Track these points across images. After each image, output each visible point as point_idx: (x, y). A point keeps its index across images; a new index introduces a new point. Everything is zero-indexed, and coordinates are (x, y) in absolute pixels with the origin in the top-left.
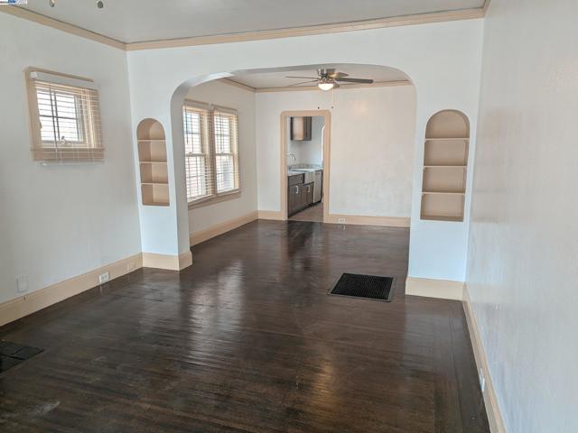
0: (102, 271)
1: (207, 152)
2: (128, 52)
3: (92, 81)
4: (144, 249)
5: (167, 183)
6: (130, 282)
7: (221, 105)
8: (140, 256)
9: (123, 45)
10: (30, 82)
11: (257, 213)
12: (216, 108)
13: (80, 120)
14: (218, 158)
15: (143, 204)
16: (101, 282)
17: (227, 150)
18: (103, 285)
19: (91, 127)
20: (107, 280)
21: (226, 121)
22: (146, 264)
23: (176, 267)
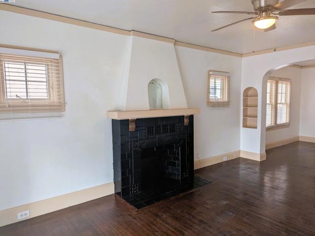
0: (224, 156)
1: (273, 102)
2: (243, 58)
3: (228, 73)
4: (242, 149)
5: (257, 117)
6: (235, 163)
7: (283, 77)
8: (239, 151)
9: (241, 55)
10: (209, 76)
11: (298, 137)
12: (280, 79)
13: (222, 89)
14: (278, 105)
15: (243, 127)
16: (224, 160)
17: (283, 101)
18: (225, 162)
19: (226, 92)
20: (226, 160)
21: (284, 86)
22: (242, 156)
23: (258, 159)
